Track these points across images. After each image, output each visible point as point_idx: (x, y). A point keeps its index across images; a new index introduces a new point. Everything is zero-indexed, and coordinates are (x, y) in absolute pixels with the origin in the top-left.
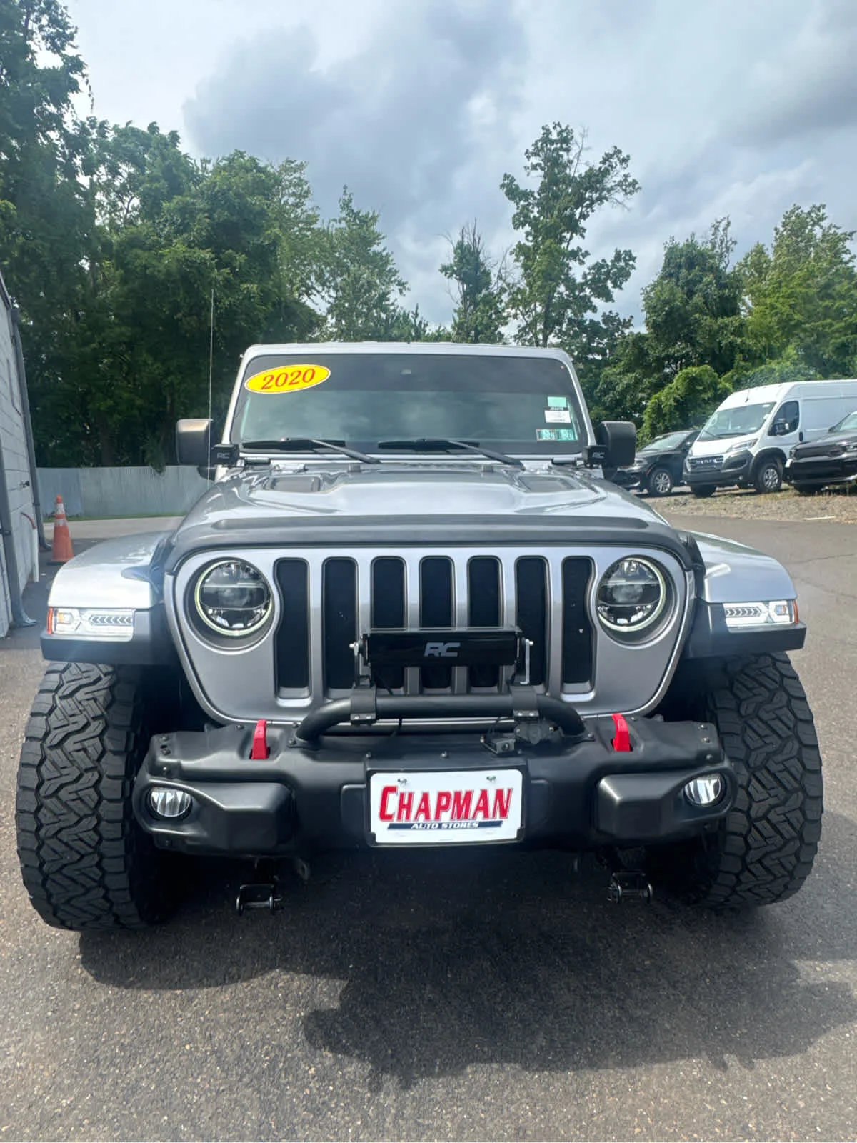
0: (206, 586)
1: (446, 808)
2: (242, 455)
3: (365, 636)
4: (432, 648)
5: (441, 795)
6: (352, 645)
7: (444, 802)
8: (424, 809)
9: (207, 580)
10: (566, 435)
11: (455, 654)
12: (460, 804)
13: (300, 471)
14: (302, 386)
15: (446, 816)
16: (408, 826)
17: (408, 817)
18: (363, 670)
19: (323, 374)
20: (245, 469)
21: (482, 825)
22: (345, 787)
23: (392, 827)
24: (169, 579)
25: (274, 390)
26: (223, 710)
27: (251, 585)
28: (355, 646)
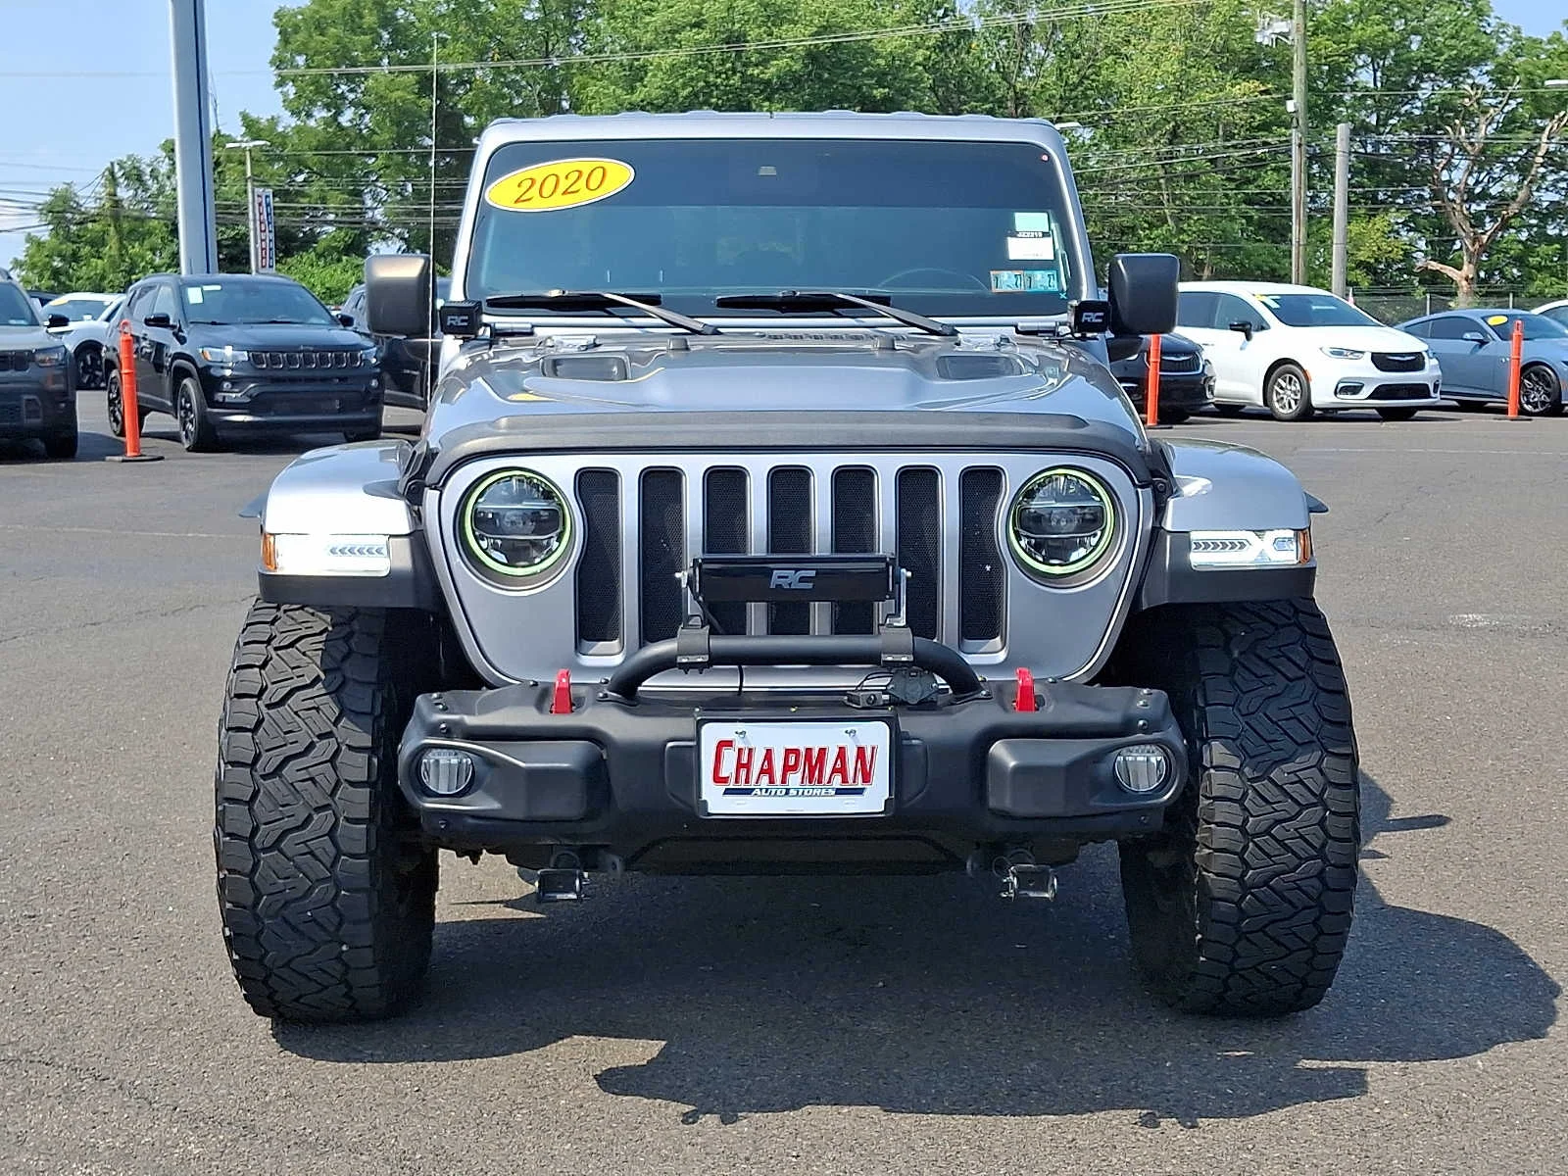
0: (480, 506)
1: (794, 768)
2: (486, 319)
3: (695, 561)
4: (779, 577)
5: (788, 752)
6: (678, 575)
7: (792, 762)
8: (767, 770)
9: (480, 500)
10: (1042, 281)
11: (810, 586)
12: (812, 764)
13: (588, 347)
14: (584, 197)
15: (794, 779)
16: (748, 792)
17: (747, 781)
18: (692, 606)
19: (619, 175)
20: (491, 343)
21: (839, 792)
22: (670, 744)
23: (728, 792)
24: (430, 496)
25: (537, 205)
26: (505, 671)
27: (541, 505)
28: (682, 576)
